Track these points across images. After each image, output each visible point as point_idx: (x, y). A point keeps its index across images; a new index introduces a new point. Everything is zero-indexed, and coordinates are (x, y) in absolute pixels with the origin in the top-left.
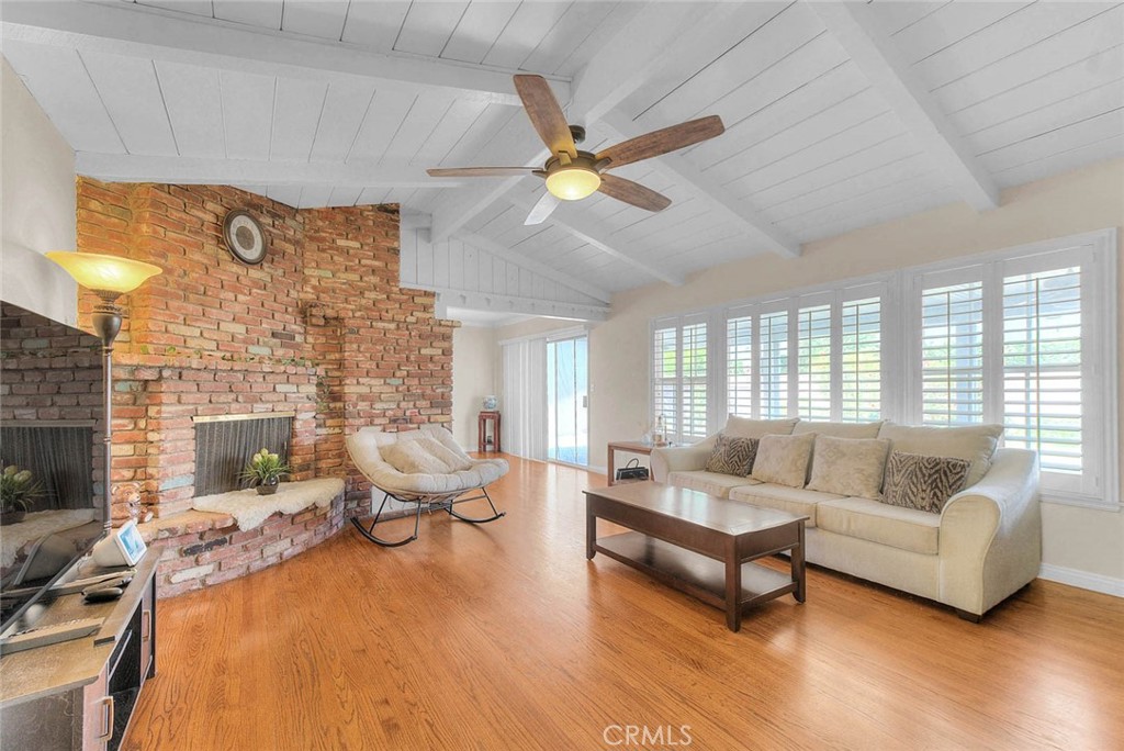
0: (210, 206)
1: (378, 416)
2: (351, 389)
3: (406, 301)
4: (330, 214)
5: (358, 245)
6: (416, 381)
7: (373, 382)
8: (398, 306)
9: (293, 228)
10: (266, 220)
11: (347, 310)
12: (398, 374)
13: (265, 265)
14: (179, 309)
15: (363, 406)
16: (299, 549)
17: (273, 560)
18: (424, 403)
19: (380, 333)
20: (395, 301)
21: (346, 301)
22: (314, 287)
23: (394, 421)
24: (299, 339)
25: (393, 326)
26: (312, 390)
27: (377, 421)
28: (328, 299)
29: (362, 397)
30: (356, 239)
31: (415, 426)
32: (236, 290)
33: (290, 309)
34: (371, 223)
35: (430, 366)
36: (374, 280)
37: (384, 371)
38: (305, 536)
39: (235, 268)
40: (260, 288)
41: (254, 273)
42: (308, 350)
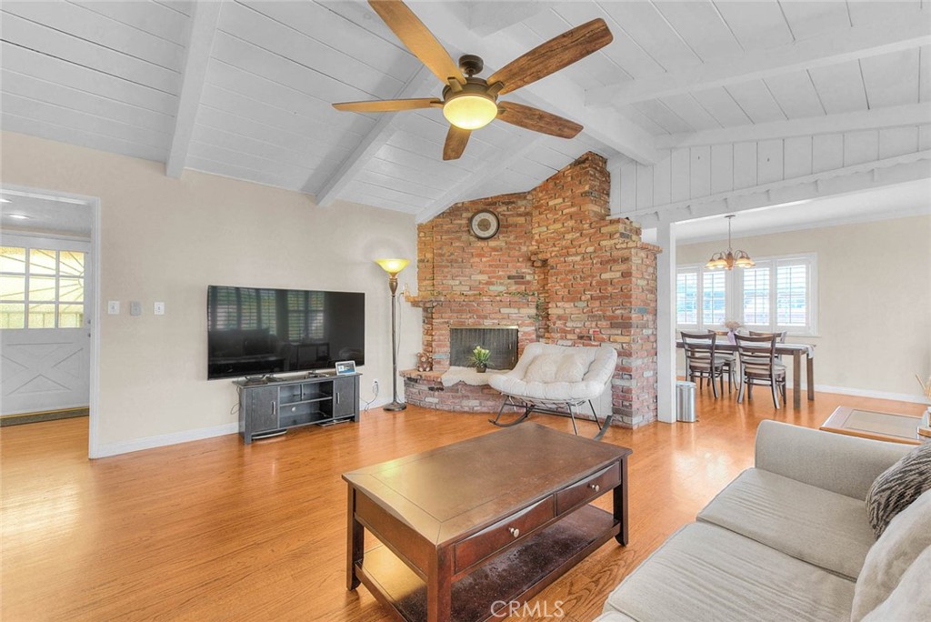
0: (465, 215)
1: (569, 332)
2: (553, 311)
3: (596, 232)
4: (544, 187)
5: (560, 200)
6: (597, 303)
7: (567, 305)
8: (587, 240)
9: (522, 206)
10: (502, 209)
11: (550, 253)
12: (583, 298)
13: (501, 236)
15: (559, 324)
18: (605, 323)
19: (570, 265)
20: (586, 235)
21: (554, 245)
22: (537, 241)
23: (581, 338)
24: (528, 278)
25: (578, 258)
26: (533, 311)
27: (569, 336)
28: (544, 247)
29: (560, 318)
30: (560, 196)
31: (596, 343)
32: (480, 256)
33: (521, 260)
34: (569, 179)
35: (609, 288)
36: (571, 223)
37: (573, 297)
39: (480, 244)
40: (497, 251)
41: (492, 243)
42: (535, 286)
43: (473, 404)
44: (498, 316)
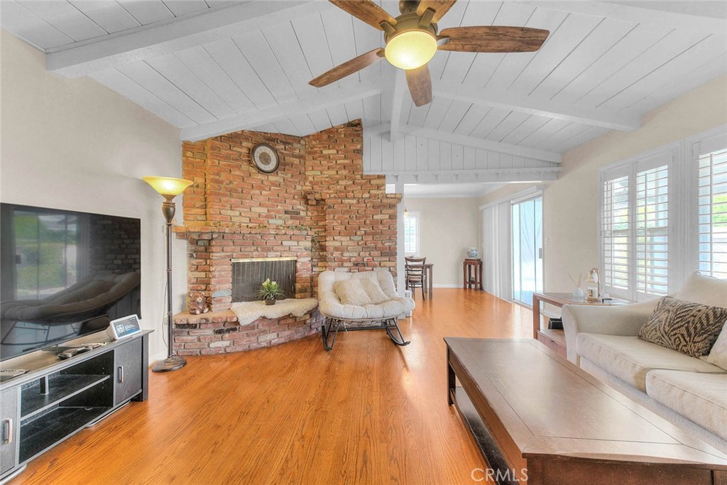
0: (245, 144)
1: (346, 261)
2: (330, 244)
3: (365, 184)
4: (318, 136)
5: (335, 152)
6: (370, 238)
7: (343, 239)
8: (359, 187)
9: (298, 149)
10: (280, 147)
11: (328, 194)
12: (359, 233)
13: (279, 172)
14: (226, 202)
15: (336, 254)
16: (282, 340)
17: (264, 344)
18: (376, 253)
19: (346, 207)
20: (358, 184)
21: (329, 188)
22: (311, 182)
23: (356, 265)
24: (302, 214)
25: (355, 201)
26: (309, 244)
27: (345, 264)
28: (318, 188)
29: (336, 249)
30: (334, 148)
31: (370, 268)
32: (261, 188)
33: (296, 197)
34: (343, 136)
35: (380, 227)
36: (344, 172)
37: (350, 232)
38: (287, 333)
39: (260, 176)
40: (276, 186)
41: (272, 178)
42: (308, 221)
43: (272, 337)
44: (280, 248)
